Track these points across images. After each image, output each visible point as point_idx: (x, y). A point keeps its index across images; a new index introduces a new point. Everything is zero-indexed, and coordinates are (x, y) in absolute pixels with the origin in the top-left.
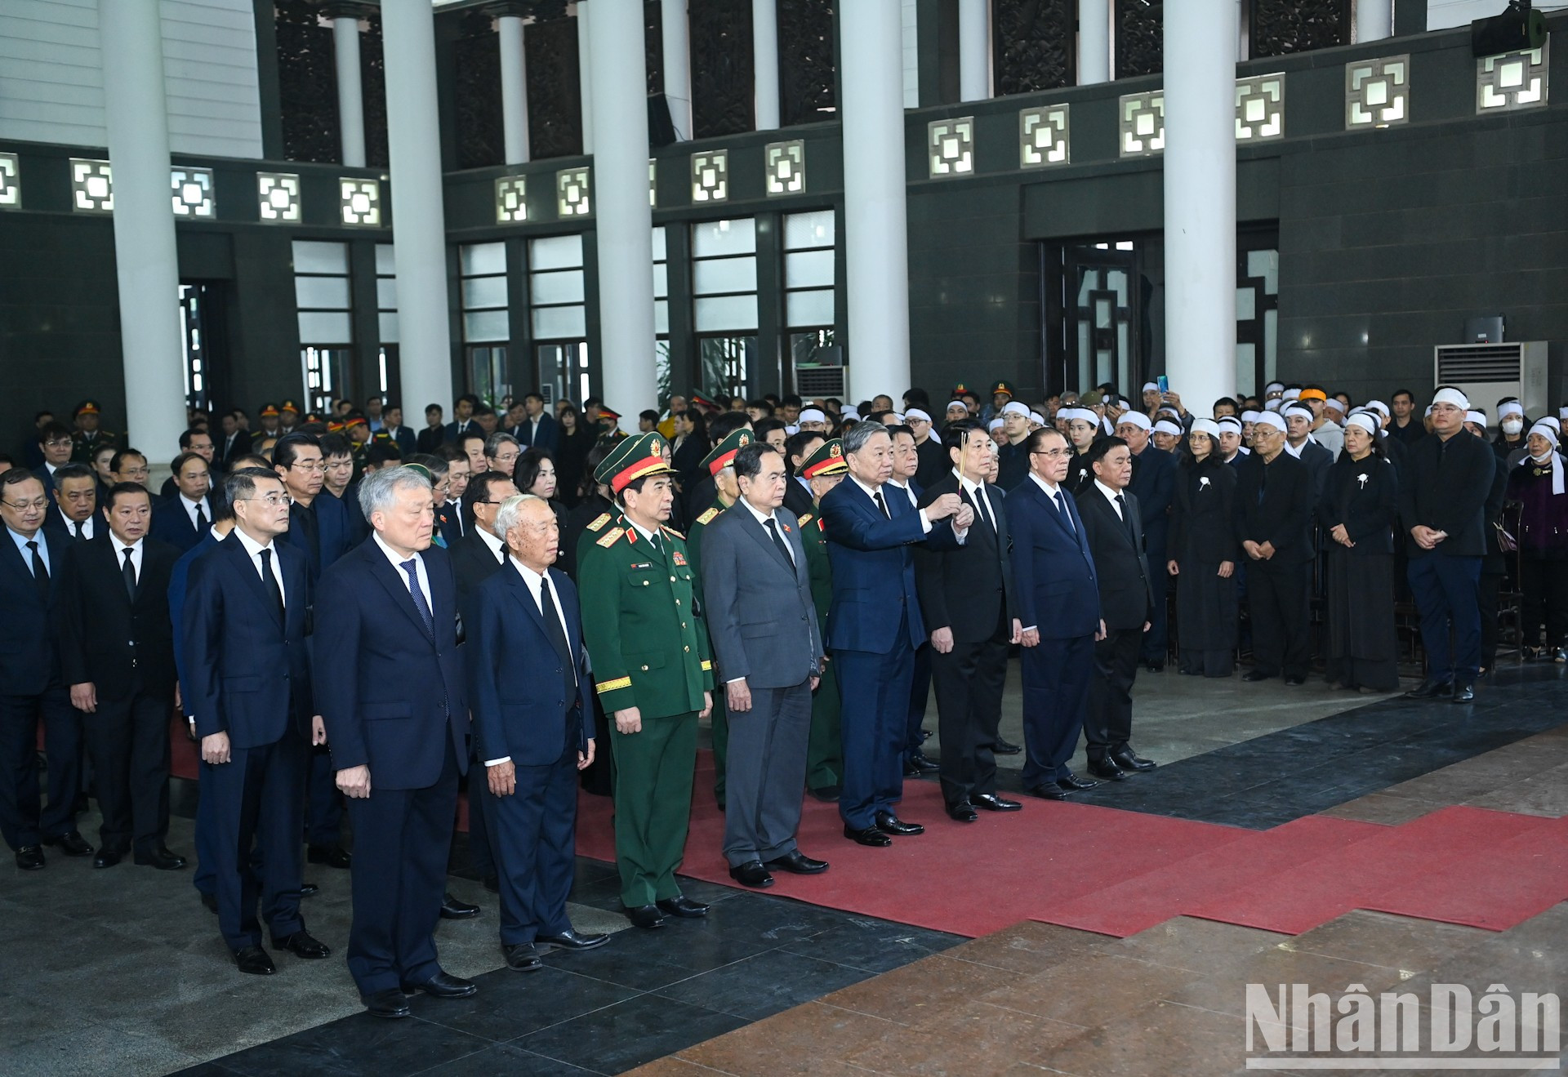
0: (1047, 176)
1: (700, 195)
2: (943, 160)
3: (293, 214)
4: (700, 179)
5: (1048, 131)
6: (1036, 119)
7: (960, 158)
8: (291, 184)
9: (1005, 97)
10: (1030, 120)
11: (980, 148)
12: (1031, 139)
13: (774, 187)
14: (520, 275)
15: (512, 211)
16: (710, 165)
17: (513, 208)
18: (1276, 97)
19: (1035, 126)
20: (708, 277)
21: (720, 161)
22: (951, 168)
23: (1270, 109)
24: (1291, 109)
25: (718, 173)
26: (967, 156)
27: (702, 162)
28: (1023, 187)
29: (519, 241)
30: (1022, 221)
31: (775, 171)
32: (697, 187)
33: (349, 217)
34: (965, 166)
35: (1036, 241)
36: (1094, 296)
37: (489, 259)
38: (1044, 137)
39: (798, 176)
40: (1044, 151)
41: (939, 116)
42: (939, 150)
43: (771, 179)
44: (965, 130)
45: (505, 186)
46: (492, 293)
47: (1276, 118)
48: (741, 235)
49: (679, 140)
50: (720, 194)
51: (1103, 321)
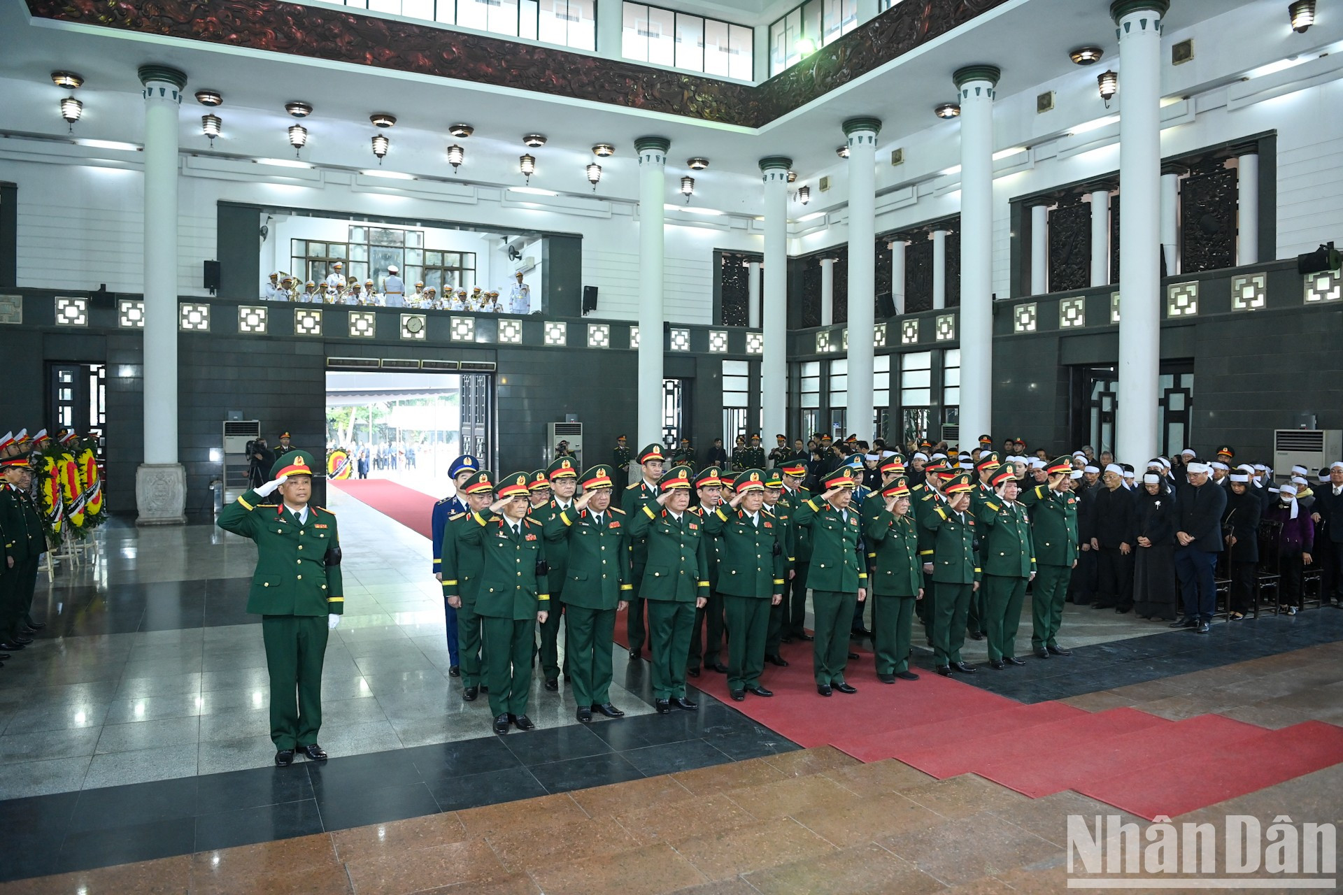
0: (1073, 333)
1: (905, 340)
2: (1021, 324)
3: (724, 349)
4: (906, 333)
5: (1074, 310)
6: (1068, 304)
7: (1029, 323)
8: (724, 336)
9: (1054, 293)
10: (1065, 304)
11: (1039, 319)
12: (1065, 314)
13: (940, 337)
14: (825, 377)
15: (822, 347)
16: (911, 326)
17: (824, 346)
18: (1194, 294)
19: (1067, 308)
20: (909, 380)
21: (915, 324)
22: (1025, 328)
23: (1190, 299)
24: (1201, 300)
25: (914, 330)
26: (1033, 322)
27: (907, 325)
28: (1061, 338)
29: (826, 361)
30: (1060, 356)
31: (940, 329)
32: (904, 336)
33: (750, 350)
34: (1032, 327)
35: (1068, 366)
36: (1101, 395)
37: (813, 369)
38: (1072, 313)
39: (951, 331)
40: (1072, 320)
41: (1020, 302)
42: (1019, 319)
43: (938, 333)
44: (1032, 309)
45: (820, 336)
46: (812, 385)
47: (1194, 305)
48: (924, 359)
49: (898, 314)
50: (915, 340)
51: (1107, 407)
